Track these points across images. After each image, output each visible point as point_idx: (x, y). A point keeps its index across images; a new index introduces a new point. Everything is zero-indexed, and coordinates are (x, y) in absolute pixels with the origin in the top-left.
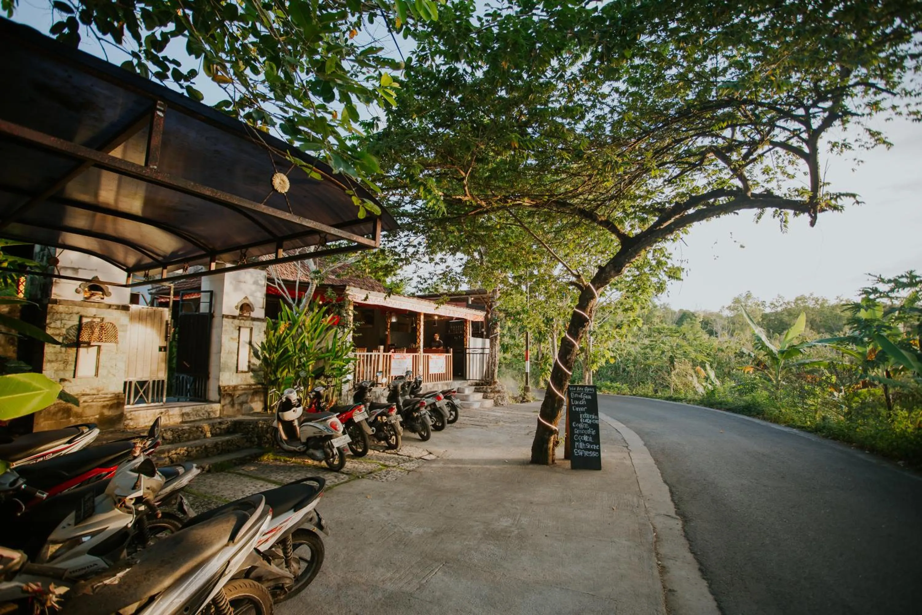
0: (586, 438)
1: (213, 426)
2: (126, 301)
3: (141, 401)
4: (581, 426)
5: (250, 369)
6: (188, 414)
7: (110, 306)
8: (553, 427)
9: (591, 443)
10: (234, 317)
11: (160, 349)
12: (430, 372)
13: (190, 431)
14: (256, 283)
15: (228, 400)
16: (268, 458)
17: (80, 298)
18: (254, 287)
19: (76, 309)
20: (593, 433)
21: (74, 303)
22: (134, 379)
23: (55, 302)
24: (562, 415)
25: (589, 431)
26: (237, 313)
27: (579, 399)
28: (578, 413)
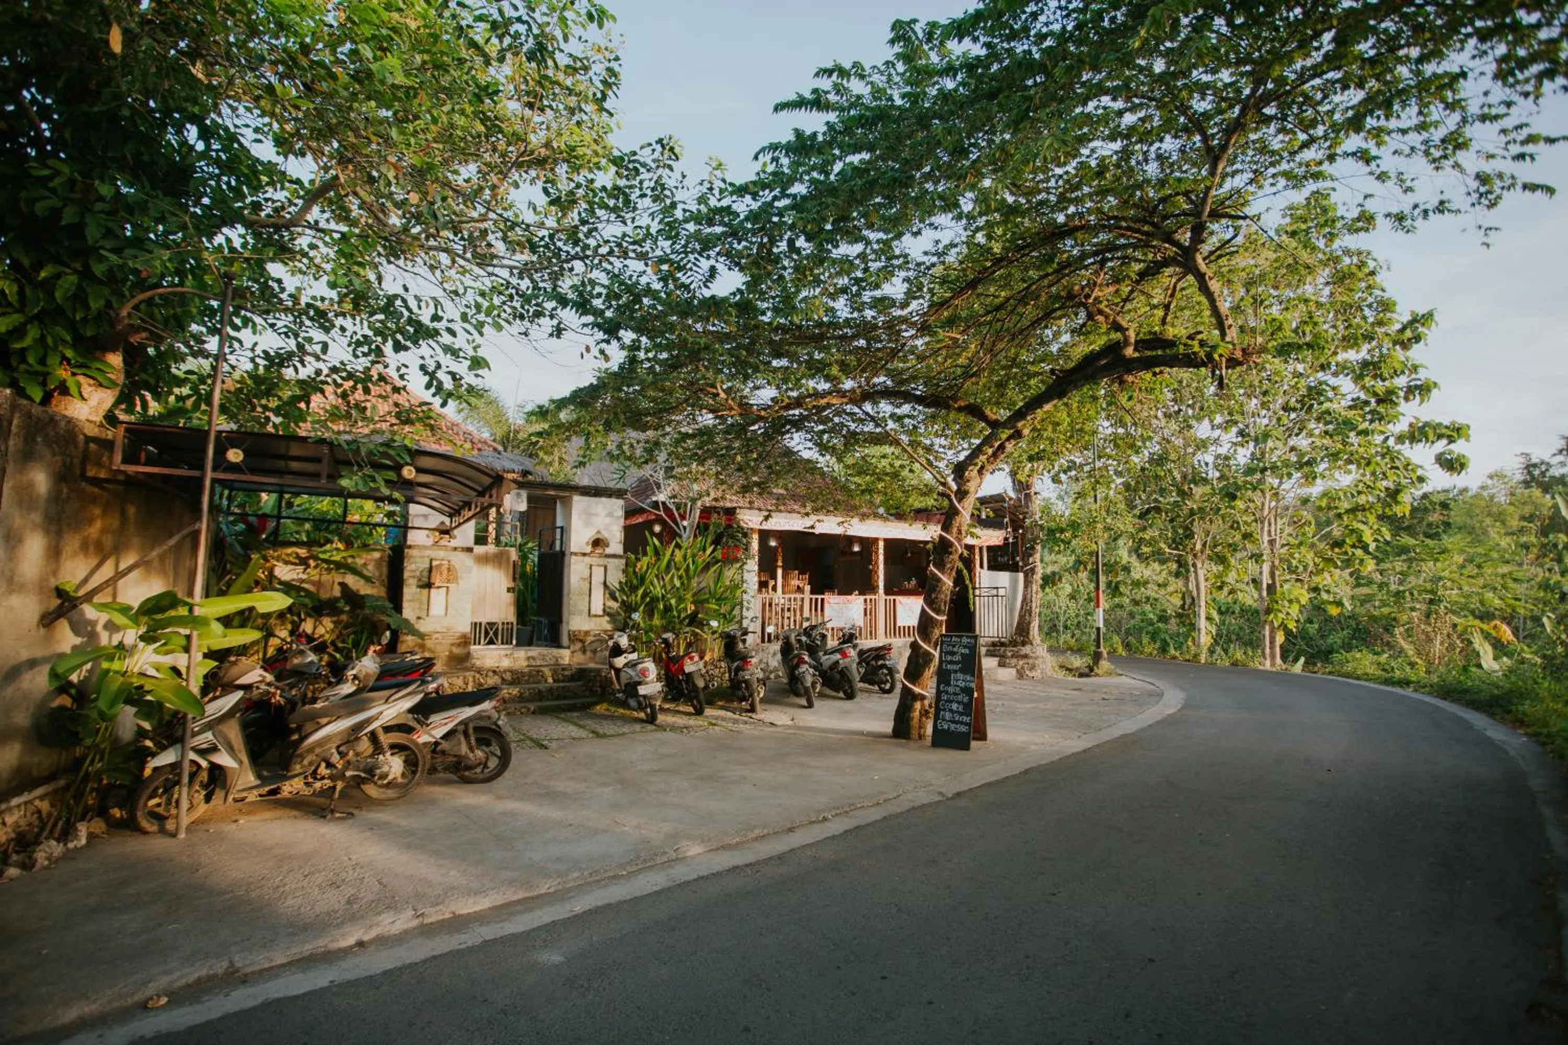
0: (954, 706)
1: (554, 672)
2: (470, 542)
3: (491, 642)
4: (951, 689)
5: (606, 612)
6: (533, 658)
7: (455, 549)
8: (917, 690)
9: (961, 714)
10: (584, 555)
11: (509, 590)
12: (899, 623)
13: (530, 675)
14: (610, 514)
15: (578, 645)
16: (600, 708)
17: (430, 542)
18: (608, 520)
19: (428, 553)
20: (966, 700)
21: (425, 547)
22: (484, 619)
23: (410, 547)
24: (930, 674)
25: (960, 698)
26: (589, 549)
27: (953, 654)
28: (949, 672)
